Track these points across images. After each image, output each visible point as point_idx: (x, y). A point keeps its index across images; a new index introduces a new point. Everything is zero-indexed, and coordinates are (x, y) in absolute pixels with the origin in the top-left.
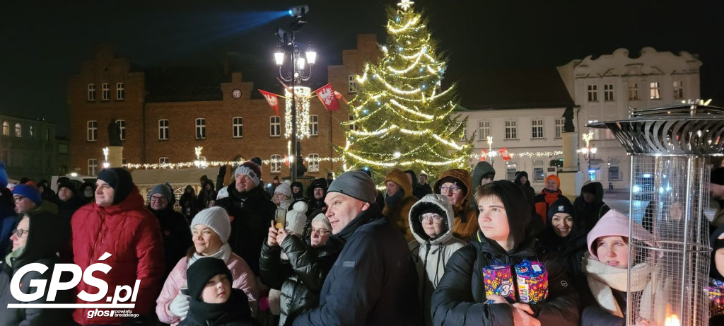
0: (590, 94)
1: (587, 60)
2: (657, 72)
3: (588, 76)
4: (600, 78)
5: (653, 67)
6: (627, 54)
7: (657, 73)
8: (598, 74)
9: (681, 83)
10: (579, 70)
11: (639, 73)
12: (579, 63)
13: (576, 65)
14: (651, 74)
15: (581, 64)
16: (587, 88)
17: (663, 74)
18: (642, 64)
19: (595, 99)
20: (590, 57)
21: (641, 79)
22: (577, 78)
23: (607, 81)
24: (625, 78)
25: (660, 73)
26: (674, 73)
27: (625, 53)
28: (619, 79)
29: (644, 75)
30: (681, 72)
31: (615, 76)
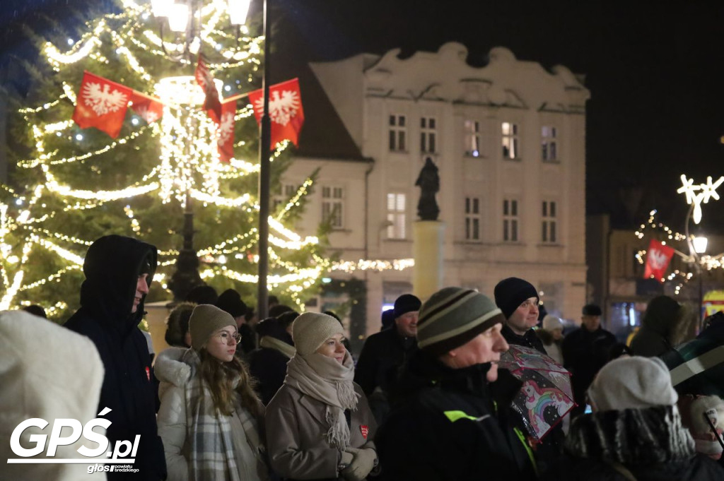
0: (392, 134)
1: (391, 57)
2: (514, 101)
3: (389, 95)
4: (412, 103)
5: (509, 91)
6: (464, 57)
7: (512, 106)
8: (410, 92)
9: (554, 131)
10: (374, 78)
11: (485, 100)
12: (377, 62)
13: (367, 67)
14: (505, 105)
15: (380, 65)
16: (386, 121)
17: (526, 108)
18: (489, 82)
19: (402, 147)
20: (396, 51)
21: (486, 112)
22: (369, 96)
23: (426, 109)
24: (460, 108)
25: (520, 104)
26: (543, 108)
27: (460, 53)
28: (449, 110)
29: (492, 105)
30: (555, 107)
31: (441, 100)
